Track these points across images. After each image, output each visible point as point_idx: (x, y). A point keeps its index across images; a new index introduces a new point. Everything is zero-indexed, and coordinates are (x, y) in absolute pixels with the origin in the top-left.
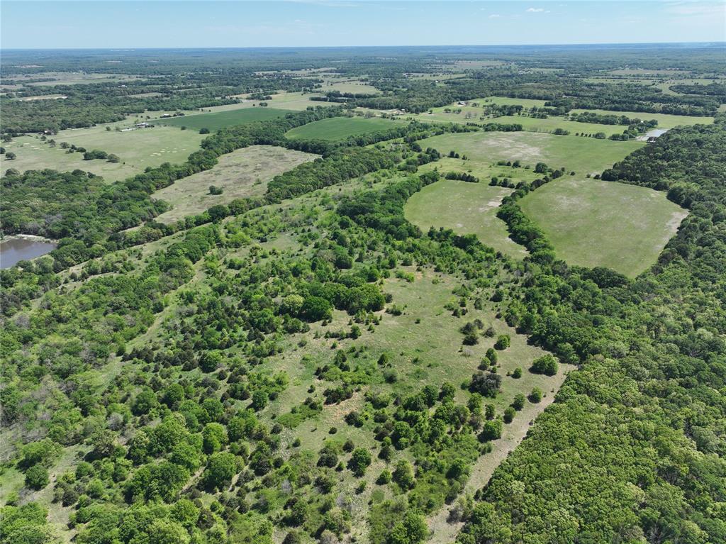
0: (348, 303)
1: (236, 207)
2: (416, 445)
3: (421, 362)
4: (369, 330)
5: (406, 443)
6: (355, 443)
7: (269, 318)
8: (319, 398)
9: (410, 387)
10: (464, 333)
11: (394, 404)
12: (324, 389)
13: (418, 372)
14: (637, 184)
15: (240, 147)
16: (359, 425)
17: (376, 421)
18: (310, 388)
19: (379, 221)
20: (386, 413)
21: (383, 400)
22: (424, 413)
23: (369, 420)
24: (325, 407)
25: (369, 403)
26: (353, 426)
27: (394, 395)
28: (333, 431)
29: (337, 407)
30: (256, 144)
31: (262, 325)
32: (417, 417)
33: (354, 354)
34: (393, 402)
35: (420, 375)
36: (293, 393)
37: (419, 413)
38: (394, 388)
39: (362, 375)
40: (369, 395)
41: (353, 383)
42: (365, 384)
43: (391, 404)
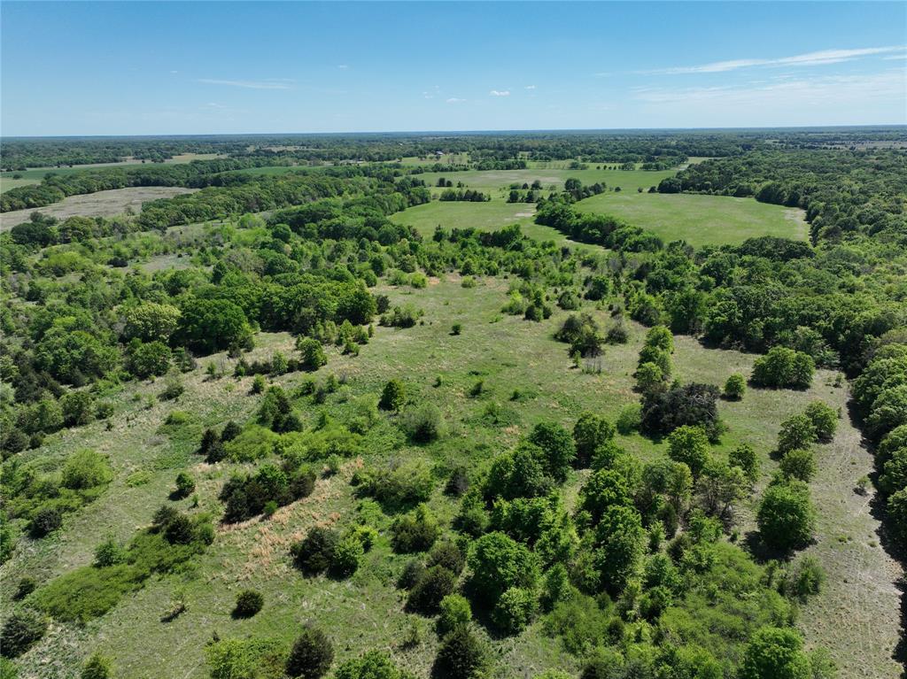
0: (291, 313)
1: (74, 229)
2: (562, 609)
3: (490, 393)
4: (345, 353)
5: (527, 607)
6: (335, 639)
7: (83, 349)
8: (203, 510)
9: (481, 447)
10: (565, 340)
11: (446, 493)
12: (220, 484)
13: (491, 412)
14: (709, 193)
15: (109, 188)
16: (341, 569)
17: (399, 548)
18: (174, 487)
19: (343, 228)
20: (430, 520)
21: (410, 482)
22: (555, 499)
23: (375, 551)
24: (221, 532)
25: (367, 502)
26: (321, 578)
27: (439, 472)
28: (247, 607)
29: (264, 528)
30: (136, 185)
31: (63, 368)
32: (536, 514)
33: (311, 397)
34: (441, 490)
35: (499, 418)
36: (119, 509)
37: (541, 502)
38: (437, 454)
39: (337, 433)
40: (366, 480)
41: (314, 456)
42: (348, 454)
43: (437, 494)
